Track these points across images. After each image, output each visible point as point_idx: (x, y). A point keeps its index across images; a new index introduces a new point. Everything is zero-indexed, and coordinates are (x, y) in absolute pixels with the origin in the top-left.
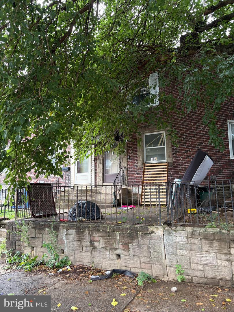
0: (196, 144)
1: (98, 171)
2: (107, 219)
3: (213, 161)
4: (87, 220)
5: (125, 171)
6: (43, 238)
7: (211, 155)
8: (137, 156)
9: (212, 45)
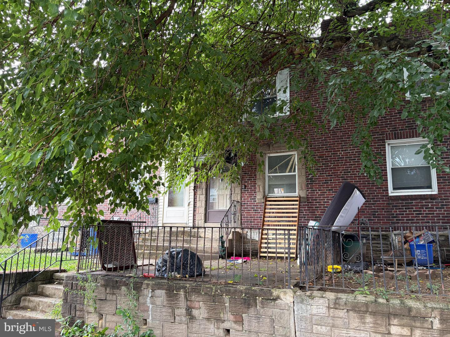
0: (340, 172)
1: (198, 204)
2: (212, 276)
3: (364, 197)
4: (183, 277)
5: (238, 207)
6: (116, 301)
7: (362, 189)
8: (255, 186)
9: (367, 36)
